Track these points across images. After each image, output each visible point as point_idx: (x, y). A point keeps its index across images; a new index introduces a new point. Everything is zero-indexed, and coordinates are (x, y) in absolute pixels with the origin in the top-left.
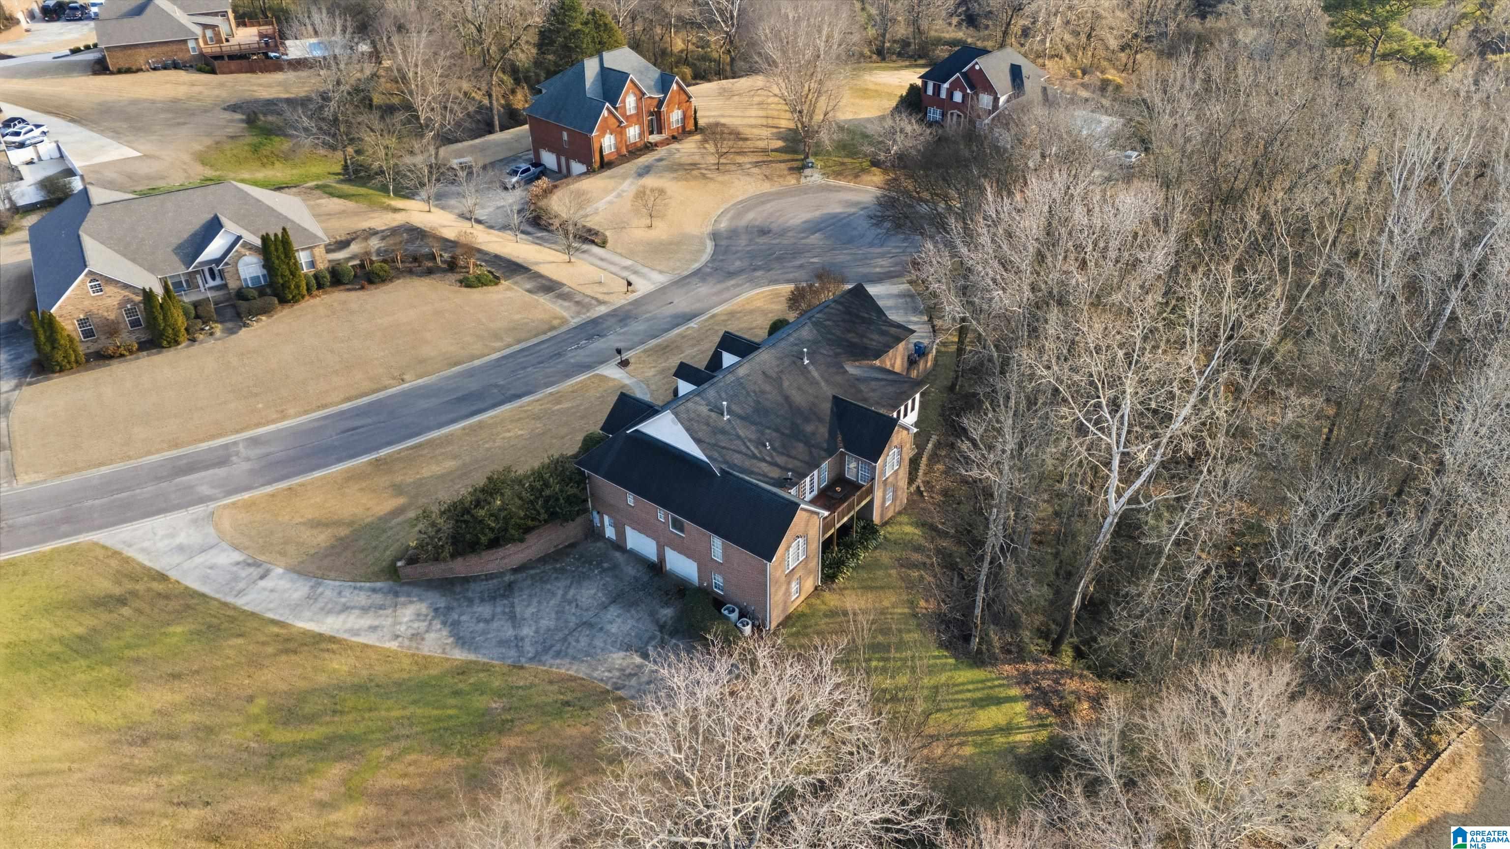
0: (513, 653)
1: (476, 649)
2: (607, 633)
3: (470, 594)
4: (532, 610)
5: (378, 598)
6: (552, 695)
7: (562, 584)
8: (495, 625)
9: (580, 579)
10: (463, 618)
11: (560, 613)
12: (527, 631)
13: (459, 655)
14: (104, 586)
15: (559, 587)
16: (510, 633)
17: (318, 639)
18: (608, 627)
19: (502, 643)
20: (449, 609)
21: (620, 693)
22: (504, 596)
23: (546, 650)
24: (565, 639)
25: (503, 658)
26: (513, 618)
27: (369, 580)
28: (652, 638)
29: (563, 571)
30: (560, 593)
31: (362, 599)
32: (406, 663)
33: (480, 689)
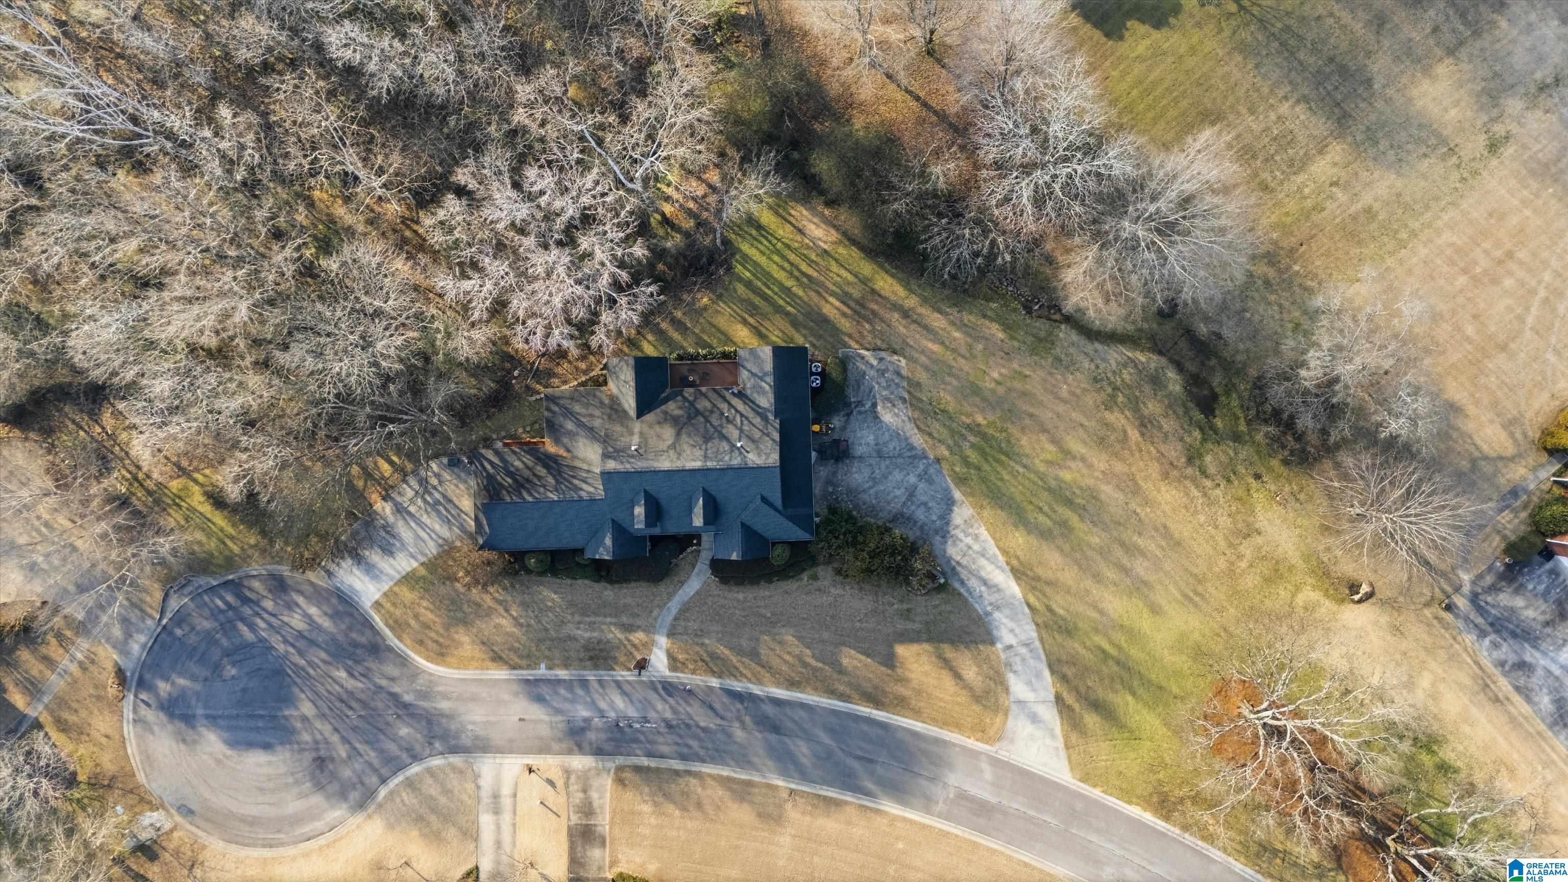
0: (931, 470)
1: (947, 491)
2: (876, 439)
3: (918, 533)
4: (898, 492)
5: (964, 574)
6: (936, 427)
7: (865, 497)
8: (923, 498)
9: (852, 492)
10: (934, 518)
11: (885, 477)
12: (912, 479)
13: (957, 495)
14: (1091, 720)
15: (868, 497)
16: (922, 486)
17: (1019, 573)
18: (872, 443)
19: (930, 482)
20: (937, 532)
21: (906, 396)
22: (902, 515)
23: (914, 457)
24: (900, 456)
25: (940, 472)
26: (911, 493)
27: (960, 594)
28: (860, 413)
29: (856, 507)
30: (872, 491)
31: (973, 583)
32: (986, 513)
33: (966, 462)
